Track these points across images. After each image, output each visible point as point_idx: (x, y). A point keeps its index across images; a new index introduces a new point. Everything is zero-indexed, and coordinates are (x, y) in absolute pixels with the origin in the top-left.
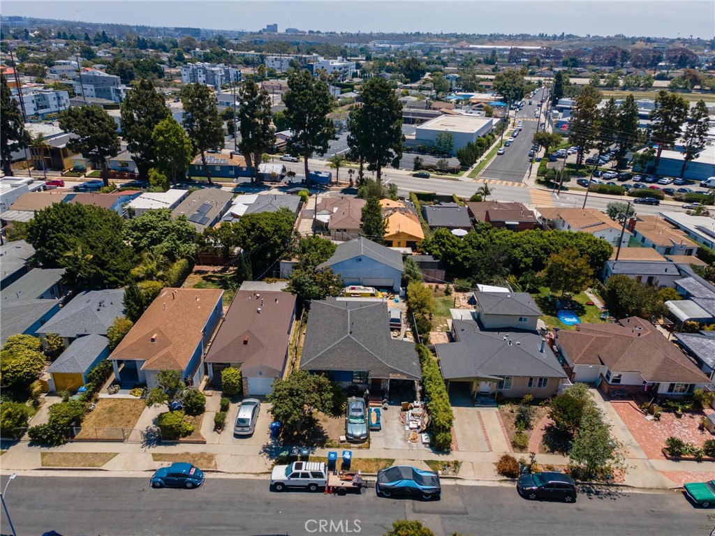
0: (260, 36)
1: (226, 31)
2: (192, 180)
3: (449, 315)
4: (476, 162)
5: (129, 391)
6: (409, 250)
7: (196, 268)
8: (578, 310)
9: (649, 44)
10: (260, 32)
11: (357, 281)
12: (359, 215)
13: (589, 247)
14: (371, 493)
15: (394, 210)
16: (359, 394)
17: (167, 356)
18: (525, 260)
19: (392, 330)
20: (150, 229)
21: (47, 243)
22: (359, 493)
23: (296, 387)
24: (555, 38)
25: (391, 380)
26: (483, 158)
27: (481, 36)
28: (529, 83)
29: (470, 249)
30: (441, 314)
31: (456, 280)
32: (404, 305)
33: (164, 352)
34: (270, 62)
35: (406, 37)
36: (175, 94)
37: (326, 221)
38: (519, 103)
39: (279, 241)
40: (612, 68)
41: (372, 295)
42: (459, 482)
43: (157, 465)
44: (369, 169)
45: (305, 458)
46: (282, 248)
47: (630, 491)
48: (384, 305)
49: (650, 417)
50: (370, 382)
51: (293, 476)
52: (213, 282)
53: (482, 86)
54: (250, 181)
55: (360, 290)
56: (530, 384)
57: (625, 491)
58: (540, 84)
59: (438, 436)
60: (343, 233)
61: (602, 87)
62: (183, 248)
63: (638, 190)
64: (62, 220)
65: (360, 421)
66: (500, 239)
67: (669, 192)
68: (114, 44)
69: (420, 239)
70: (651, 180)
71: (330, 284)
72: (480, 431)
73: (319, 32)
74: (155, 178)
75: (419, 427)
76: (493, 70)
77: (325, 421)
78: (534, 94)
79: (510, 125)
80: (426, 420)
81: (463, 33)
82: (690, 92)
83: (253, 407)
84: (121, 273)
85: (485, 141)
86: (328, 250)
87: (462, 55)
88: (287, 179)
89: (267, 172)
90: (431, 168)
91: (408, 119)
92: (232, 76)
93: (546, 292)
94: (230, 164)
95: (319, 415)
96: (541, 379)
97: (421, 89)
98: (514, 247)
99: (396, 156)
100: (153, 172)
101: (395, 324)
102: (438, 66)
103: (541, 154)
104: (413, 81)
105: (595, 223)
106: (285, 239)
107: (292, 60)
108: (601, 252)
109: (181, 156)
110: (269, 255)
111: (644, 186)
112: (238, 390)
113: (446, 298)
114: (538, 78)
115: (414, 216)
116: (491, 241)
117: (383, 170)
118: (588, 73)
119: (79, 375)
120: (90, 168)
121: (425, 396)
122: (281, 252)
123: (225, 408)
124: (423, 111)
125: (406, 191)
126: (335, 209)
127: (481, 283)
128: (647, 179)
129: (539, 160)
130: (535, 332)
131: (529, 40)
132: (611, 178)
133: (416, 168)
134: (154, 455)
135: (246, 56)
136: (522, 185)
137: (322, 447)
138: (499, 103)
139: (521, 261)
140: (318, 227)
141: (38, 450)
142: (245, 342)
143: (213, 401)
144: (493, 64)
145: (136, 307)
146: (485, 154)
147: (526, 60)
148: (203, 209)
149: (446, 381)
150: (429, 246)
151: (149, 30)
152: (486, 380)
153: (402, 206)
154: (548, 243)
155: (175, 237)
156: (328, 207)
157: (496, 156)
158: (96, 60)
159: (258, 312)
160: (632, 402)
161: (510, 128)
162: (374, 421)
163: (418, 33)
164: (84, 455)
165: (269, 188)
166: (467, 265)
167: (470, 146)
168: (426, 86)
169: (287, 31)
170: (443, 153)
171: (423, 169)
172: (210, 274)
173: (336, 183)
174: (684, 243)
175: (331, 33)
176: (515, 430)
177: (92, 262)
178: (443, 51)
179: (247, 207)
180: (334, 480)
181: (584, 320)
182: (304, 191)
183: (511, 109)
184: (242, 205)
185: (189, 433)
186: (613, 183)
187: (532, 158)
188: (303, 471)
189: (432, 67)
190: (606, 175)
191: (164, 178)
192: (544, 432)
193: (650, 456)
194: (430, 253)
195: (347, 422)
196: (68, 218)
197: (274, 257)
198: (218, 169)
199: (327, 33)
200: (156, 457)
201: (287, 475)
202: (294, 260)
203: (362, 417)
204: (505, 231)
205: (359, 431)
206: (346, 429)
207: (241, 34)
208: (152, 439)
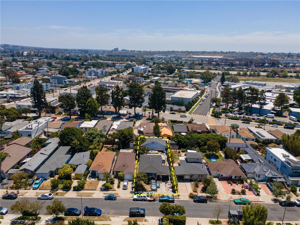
0: (112, 53)
1: (98, 50)
2: (97, 116)
3: (179, 159)
4: (191, 108)
5: (94, 179)
6: (168, 140)
7: (104, 146)
8: (217, 157)
9: (263, 56)
10: (112, 51)
11: (152, 149)
12: (152, 129)
13: (221, 139)
14: (158, 201)
15: (164, 126)
16: (154, 179)
17: (104, 169)
18: (202, 143)
19: (163, 163)
20: (93, 134)
21: (65, 139)
22: (155, 201)
23: (139, 175)
24: (226, 53)
25: (162, 175)
26: (194, 106)
27: (198, 52)
28: (215, 74)
29: (186, 139)
30: (177, 159)
31: (182, 149)
32: (166, 156)
33: (103, 168)
34: (117, 66)
35: (169, 53)
36: (84, 81)
37: (142, 130)
38: (210, 83)
39: (130, 137)
40: (246, 67)
41: (157, 153)
42: (179, 199)
43: (105, 195)
44: (155, 113)
45: (141, 193)
46: (130, 139)
47: (221, 201)
48: (161, 156)
49: (230, 185)
50: (157, 176)
51: (139, 197)
52: (110, 150)
53: (196, 76)
54: (116, 116)
55: (154, 152)
56: (199, 176)
57: (220, 201)
58: (219, 74)
59: (174, 189)
60: (148, 134)
61: (242, 75)
62: (102, 140)
63: (244, 118)
64: (69, 132)
65: (154, 185)
66: (194, 136)
67: (253, 119)
68: (57, 59)
69: (171, 136)
70: (249, 115)
71: (145, 150)
72: (185, 188)
73: (134, 51)
74: (87, 116)
75: (170, 187)
76: (202, 68)
77: (145, 186)
78: (216, 78)
79: (205, 92)
80: (171, 185)
81: (191, 51)
82: (274, 77)
83: (127, 182)
84: (86, 148)
85: (194, 100)
86: (144, 140)
87: (190, 60)
88: (128, 115)
89: (122, 113)
90: (176, 111)
91: (169, 91)
92: (104, 73)
93: (208, 152)
94: (110, 110)
95: (144, 184)
96: (202, 175)
97: (174, 77)
98: (199, 139)
99: (164, 108)
100: (86, 115)
101: (164, 162)
102: (181, 67)
103: (214, 105)
104: (171, 74)
105: (226, 130)
106: (131, 137)
107: (125, 66)
108: (224, 140)
109: (95, 109)
110: (127, 142)
111: (246, 117)
112: (123, 178)
113: (179, 154)
114: (218, 71)
115: (170, 129)
116: (192, 137)
117: (160, 113)
118: (237, 69)
119: (82, 174)
120: (63, 112)
121: (171, 179)
122: (130, 141)
123: (119, 183)
124: (174, 88)
125: (167, 119)
126: (145, 126)
127: (189, 150)
128: (248, 114)
129: (213, 107)
130: (202, 163)
131: (217, 54)
132: (236, 114)
133: (171, 111)
134: (104, 193)
135: (108, 63)
136: (206, 117)
137: (145, 192)
138: (202, 84)
139: (201, 143)
140: (140, 132)
141: (75, 192)
142: (124, 166)
143: (116, 181)
144: (202, 65)
145: (93, 156)
146: (195, 105)
147: (214, 63)
148: (105, 127)
149: (177, 175)
150: (174, 138)
151: (69, 51)
152: (187, 175)
153: (166, 125)
154: (208, 138)
155: (99, 137)
156: (143, 126)
157: (199, 105)
158: (52, 67)
159: (126, 158)
160: (226, 181)
161: (205, 94)
162: (158, 186)
163: (173, 51)
164: (87, 193)
165: (122, 118)
166: (185, 144)
167: (189, 103)
168: (176, 76)
169: (122, 50)
170: (180, 105)
171: (173, 111)
172: (109, 147)
173: (145, 116)
174: (251, 137)
175: (139, 51)
176: (194, 188)
177: (79, 144)
178: (183, 59)
179: (117, 126)
180: (149, 198)
181: (218, 160)
182: (135, 120)
183: (207, 85)
184: (116, 125)
185: (111, 188)
186: (236, 116)
187: (211, 106)
188: (141, 196)
189: (178, 67)
190: (235, 113)
191: (90, 116)
192: (202, 188)
193: (227, 193)
194: (174, 141)
195: (151, 186)
196: (70, 132)
197: (129, 142)
198: (106, 112)
199: (138, 51)
200: (104, 194)
201: (137, 197)
202: (134, 143)
203: (155, 184)
204: (196, 134)
205: (154, 188)
206: (151, 188)
207: (104, 51)
208: (102, 190)
